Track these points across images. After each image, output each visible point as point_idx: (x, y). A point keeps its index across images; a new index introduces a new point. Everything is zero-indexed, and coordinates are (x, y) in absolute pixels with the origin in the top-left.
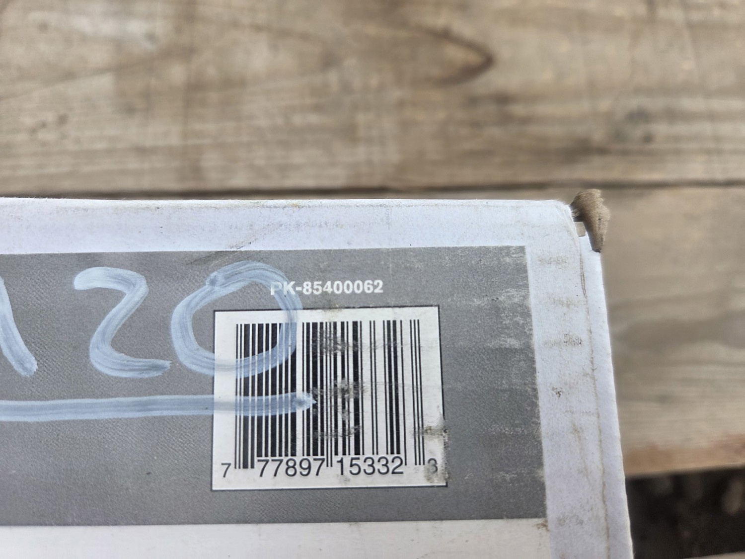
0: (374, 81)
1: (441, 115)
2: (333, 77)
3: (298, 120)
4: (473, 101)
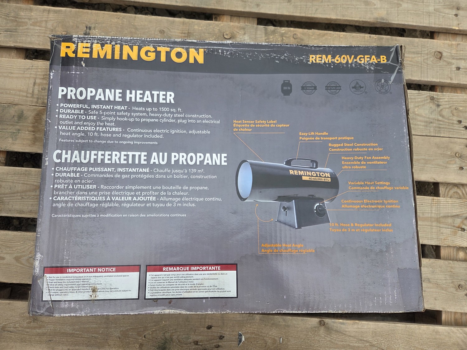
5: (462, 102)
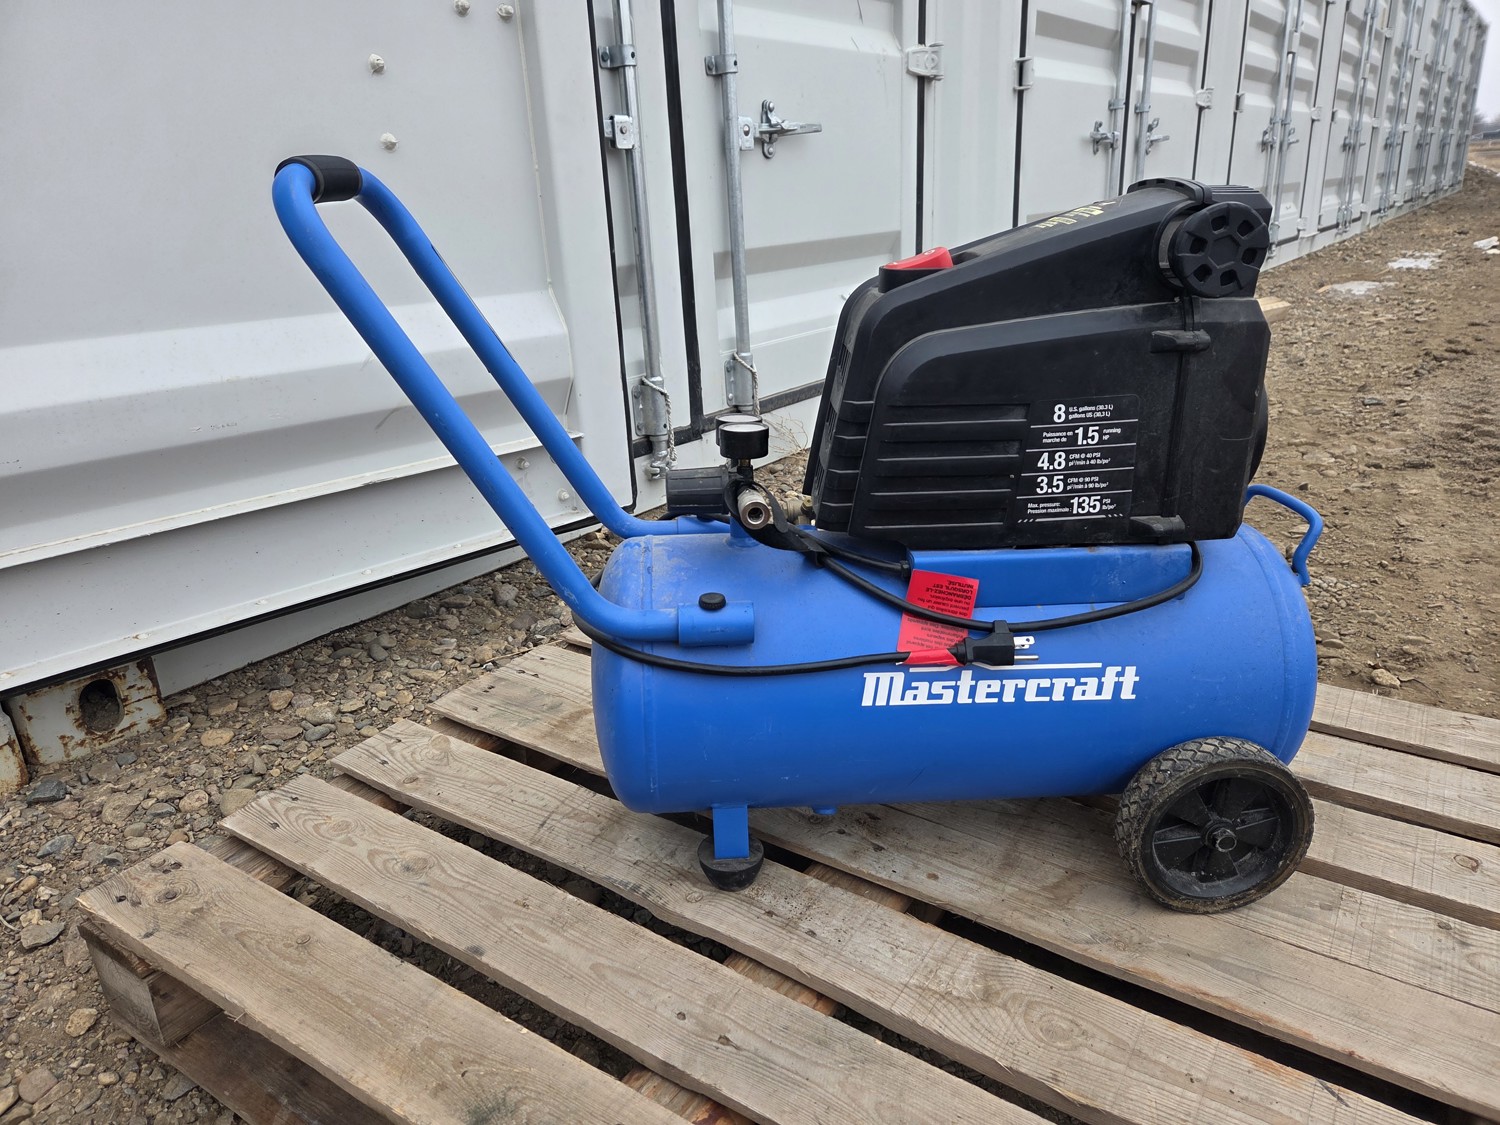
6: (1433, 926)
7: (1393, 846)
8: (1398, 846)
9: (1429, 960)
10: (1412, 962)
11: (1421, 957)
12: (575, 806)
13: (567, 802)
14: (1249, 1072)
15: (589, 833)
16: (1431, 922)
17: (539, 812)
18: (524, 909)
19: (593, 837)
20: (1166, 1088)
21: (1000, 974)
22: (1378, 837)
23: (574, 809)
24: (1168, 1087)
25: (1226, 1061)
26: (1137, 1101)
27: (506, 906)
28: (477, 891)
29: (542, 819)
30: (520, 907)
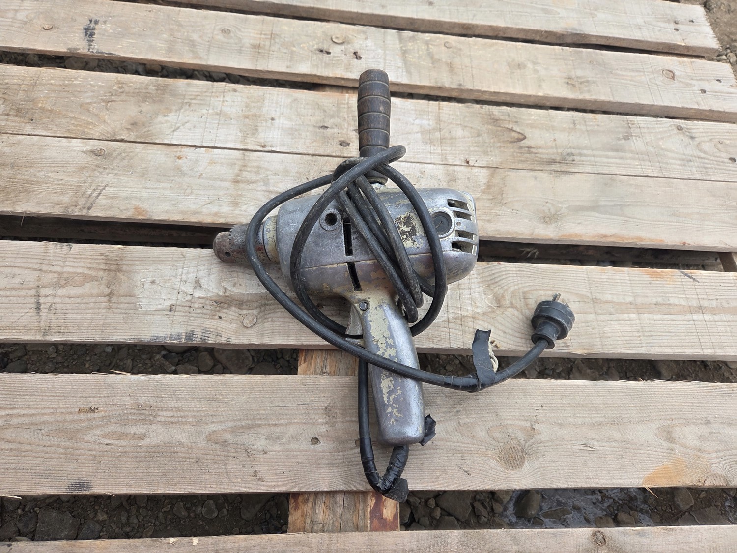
0: (492, 140)
1: (512, 150)
2: (480, 138)
3: (472, 149)
4: (521, 147)
5: (726, 134)
6: (676, 131)
7: (633, 74)
8: (637, 74)
9: (684, 157)
10: (679, 162)
11: (680, 156)
12: (58, 269)
13: (45, 268)
14: (650, 284)
15: (98, 295)
16: (673, 127)
17: (22, 293)
18: (96, 415)
19: (106, 299)
20: (620, 318)
21: (497, 280)
22: (626, 70)
23: (60, 274)
24: (621, 317)
25: (637, 282)
26: (612, 336)
27: (74, 421)
28: (27, 420)
29: (33, 300)
30: (89, 415)
